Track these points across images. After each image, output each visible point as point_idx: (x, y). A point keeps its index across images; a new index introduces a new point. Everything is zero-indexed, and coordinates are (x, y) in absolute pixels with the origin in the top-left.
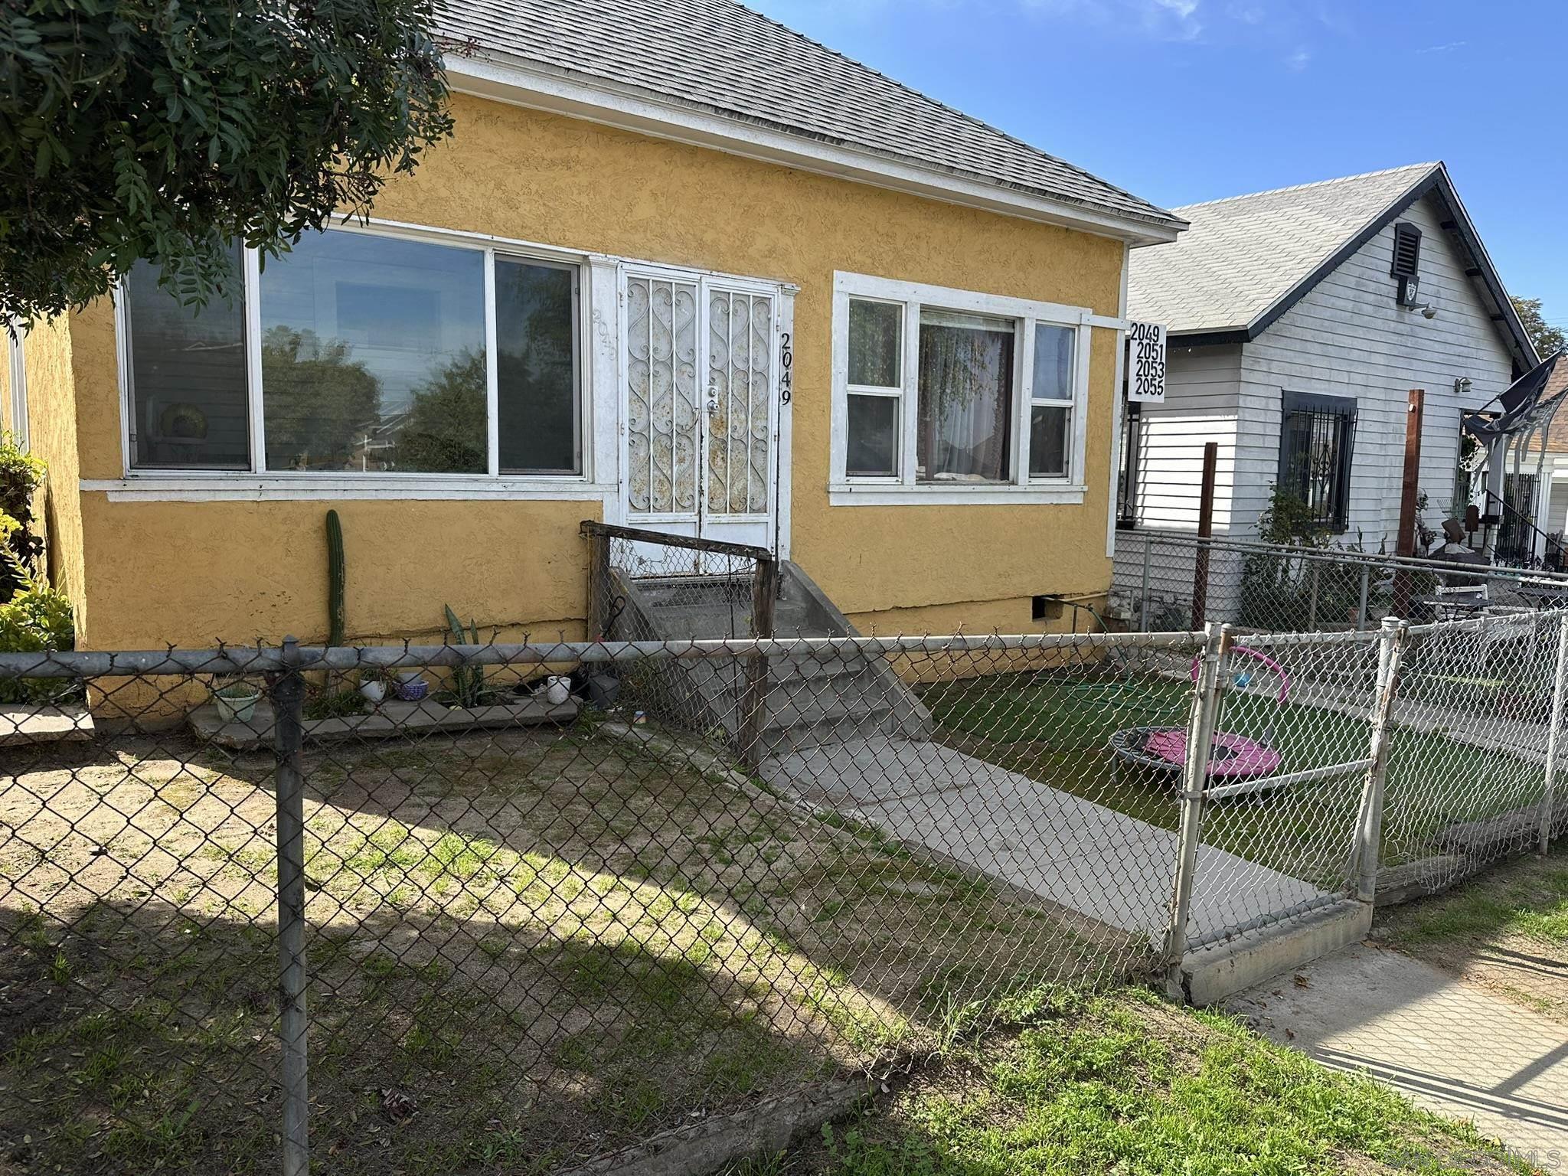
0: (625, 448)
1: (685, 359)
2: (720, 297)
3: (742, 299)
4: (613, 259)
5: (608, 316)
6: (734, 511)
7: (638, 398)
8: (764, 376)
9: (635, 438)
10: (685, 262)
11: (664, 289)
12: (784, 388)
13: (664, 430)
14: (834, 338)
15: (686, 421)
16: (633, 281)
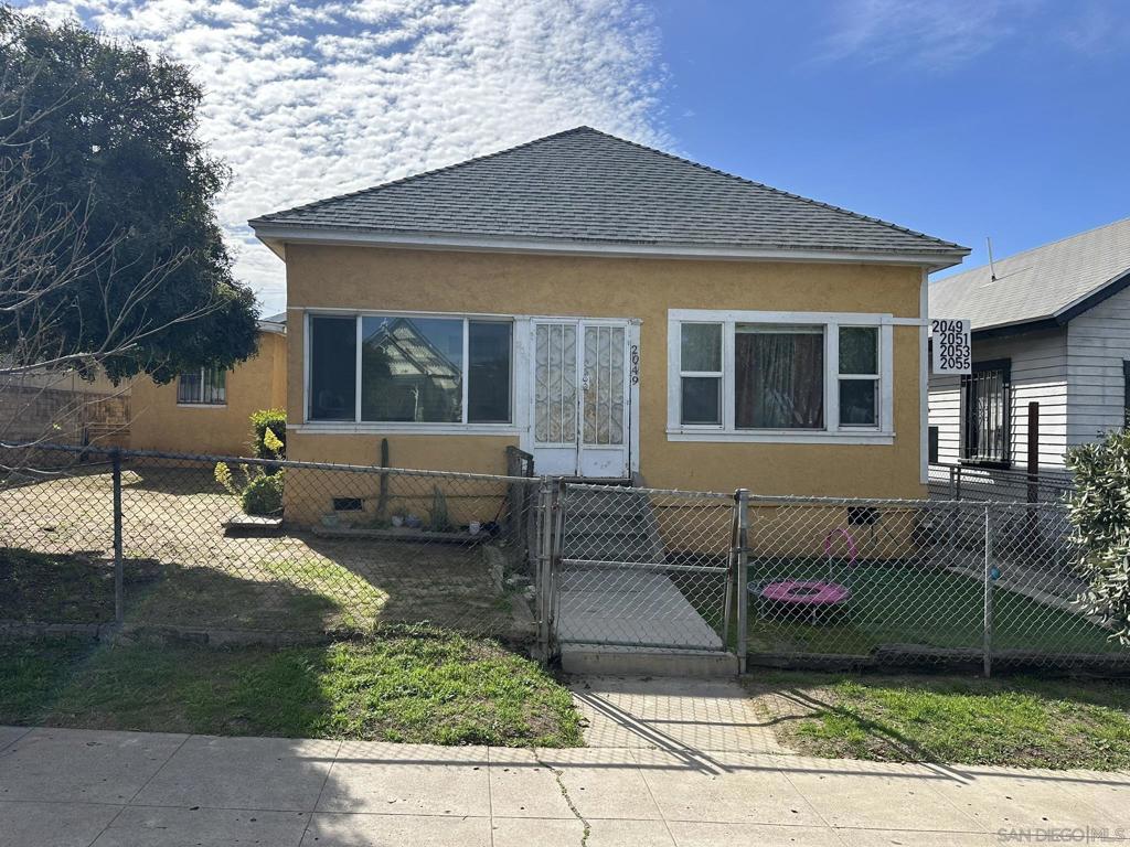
0: (533, 410)
1: (570, 362)
2: (590, 330)
3: (605, 330)
4: (527, 317)
5: (525, 344)
6: (599, 443)
7: (540, 383)
8: (621, 369)
9: (540, 404)
10: (570, 314)
11: (556, 328)
12: (634, 374)
13: (557, 400)
14: (669, 346)
15: (569, 394)
16: (540, 327)
